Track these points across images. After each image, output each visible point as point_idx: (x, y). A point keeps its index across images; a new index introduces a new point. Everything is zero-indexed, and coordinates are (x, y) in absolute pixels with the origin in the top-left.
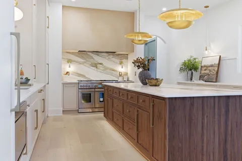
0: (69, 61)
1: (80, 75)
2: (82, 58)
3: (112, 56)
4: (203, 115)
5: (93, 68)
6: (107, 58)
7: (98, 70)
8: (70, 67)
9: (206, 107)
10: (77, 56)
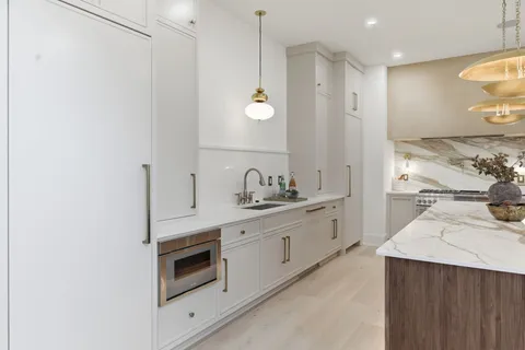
0: (409, 156)
1: (426, 180)
2: (433, 149)
3: (498, 142)
4: (485, 312)
5: (454, 167)
6: (486, 147)
7: (465, 171)
8: (407, 166)
9: (492, 294)
10: (422, 147)
